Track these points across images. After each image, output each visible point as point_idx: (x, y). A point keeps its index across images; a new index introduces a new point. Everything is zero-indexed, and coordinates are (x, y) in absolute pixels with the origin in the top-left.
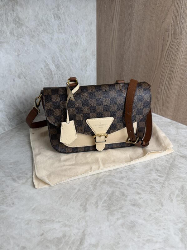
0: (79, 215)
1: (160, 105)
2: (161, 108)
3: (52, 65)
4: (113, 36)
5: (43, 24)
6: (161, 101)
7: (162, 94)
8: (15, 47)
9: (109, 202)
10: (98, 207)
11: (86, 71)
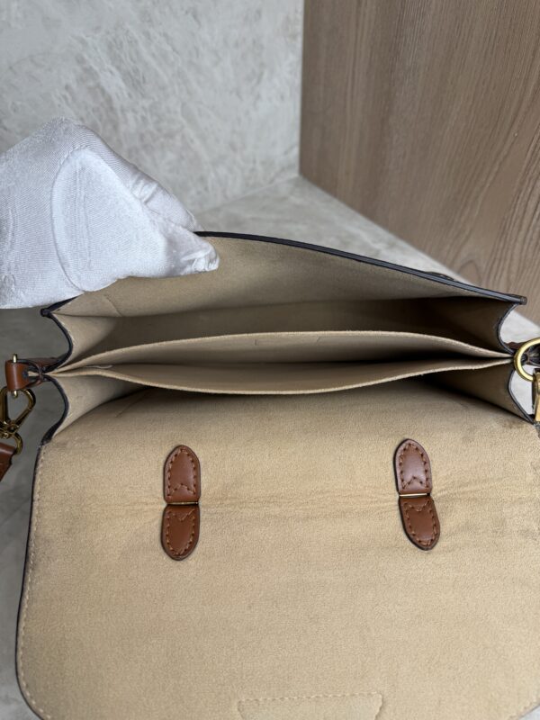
1: (510, 266)
2: (513, 276)
3: (109, 74)
6: (517, 251)
7: (524, 227)
11: (258, 97)
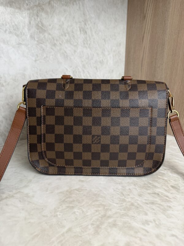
4: (143, 55)
5: (67, 35)
8: (33, 51)
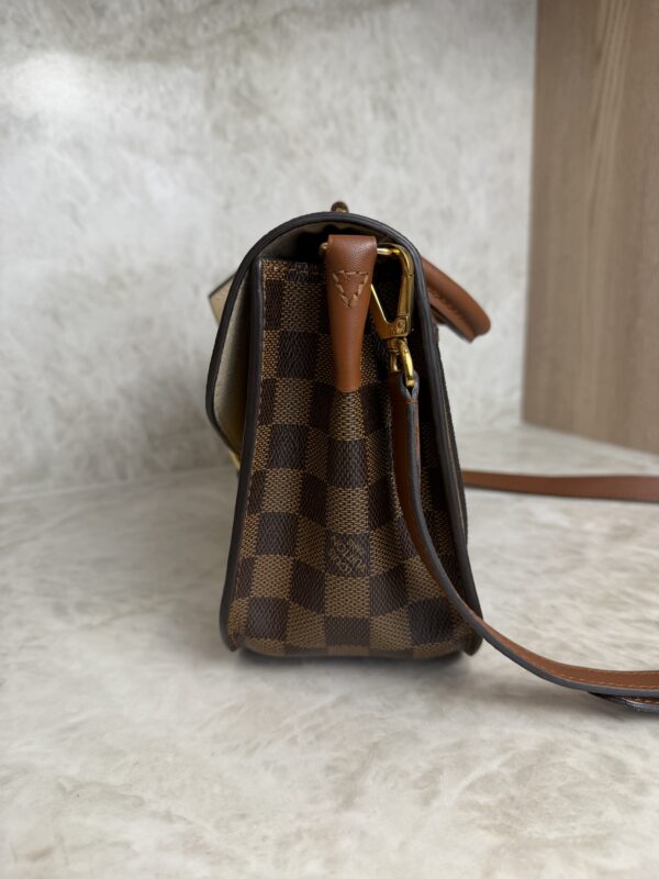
0: (300, 815)
4: (596, 185)
5: (331, 123)
9: (514, 791)
10: (435, 803)
